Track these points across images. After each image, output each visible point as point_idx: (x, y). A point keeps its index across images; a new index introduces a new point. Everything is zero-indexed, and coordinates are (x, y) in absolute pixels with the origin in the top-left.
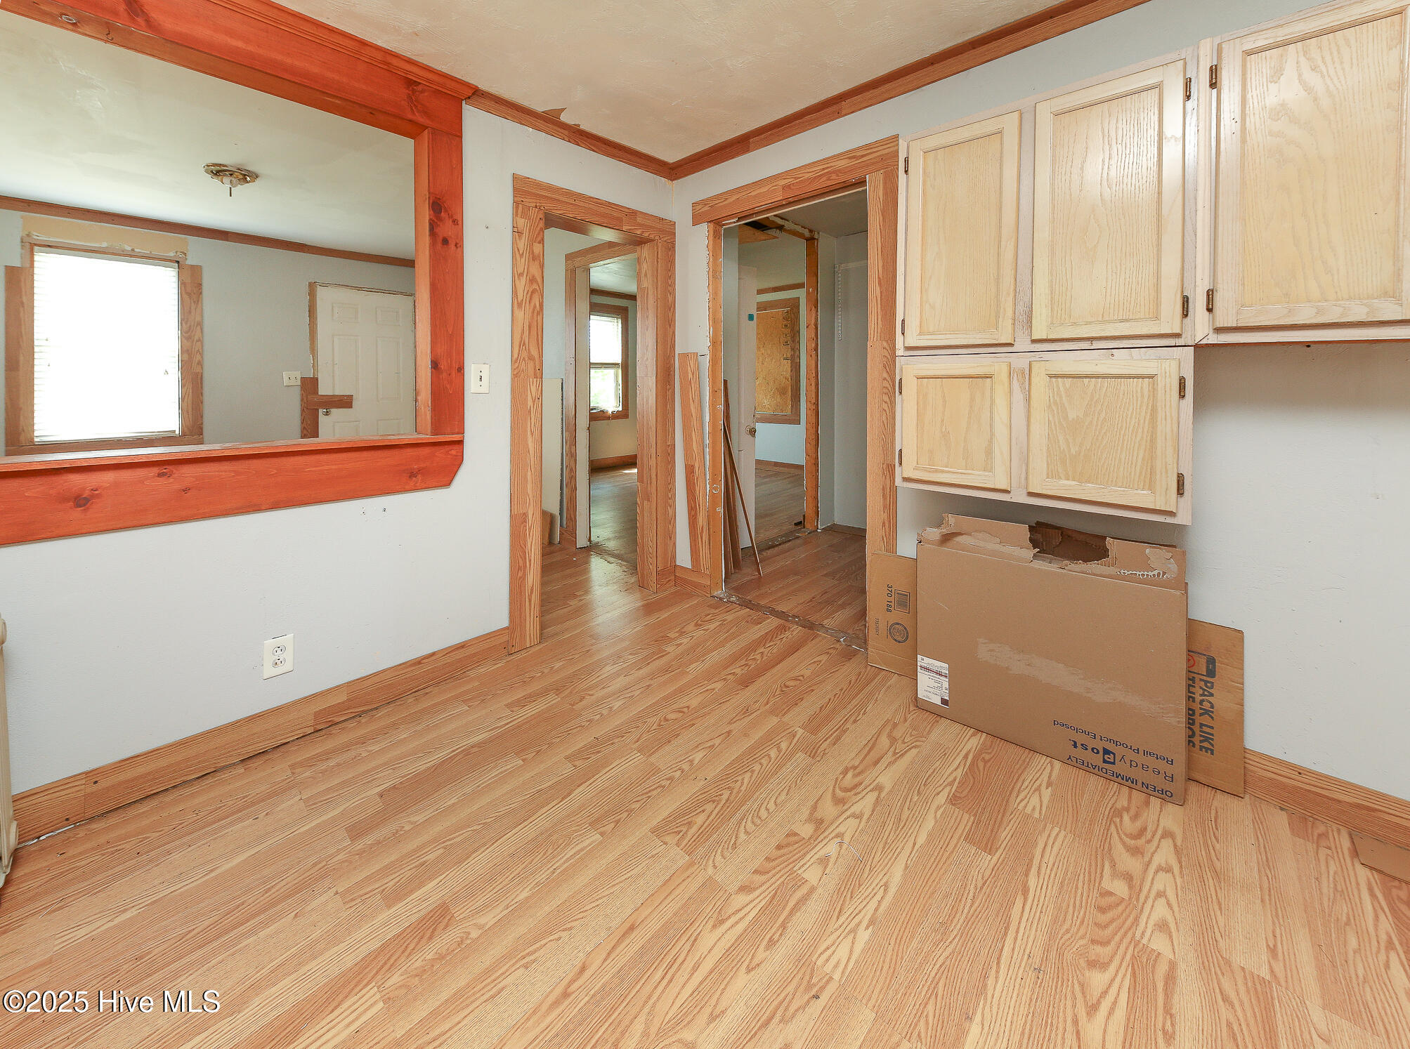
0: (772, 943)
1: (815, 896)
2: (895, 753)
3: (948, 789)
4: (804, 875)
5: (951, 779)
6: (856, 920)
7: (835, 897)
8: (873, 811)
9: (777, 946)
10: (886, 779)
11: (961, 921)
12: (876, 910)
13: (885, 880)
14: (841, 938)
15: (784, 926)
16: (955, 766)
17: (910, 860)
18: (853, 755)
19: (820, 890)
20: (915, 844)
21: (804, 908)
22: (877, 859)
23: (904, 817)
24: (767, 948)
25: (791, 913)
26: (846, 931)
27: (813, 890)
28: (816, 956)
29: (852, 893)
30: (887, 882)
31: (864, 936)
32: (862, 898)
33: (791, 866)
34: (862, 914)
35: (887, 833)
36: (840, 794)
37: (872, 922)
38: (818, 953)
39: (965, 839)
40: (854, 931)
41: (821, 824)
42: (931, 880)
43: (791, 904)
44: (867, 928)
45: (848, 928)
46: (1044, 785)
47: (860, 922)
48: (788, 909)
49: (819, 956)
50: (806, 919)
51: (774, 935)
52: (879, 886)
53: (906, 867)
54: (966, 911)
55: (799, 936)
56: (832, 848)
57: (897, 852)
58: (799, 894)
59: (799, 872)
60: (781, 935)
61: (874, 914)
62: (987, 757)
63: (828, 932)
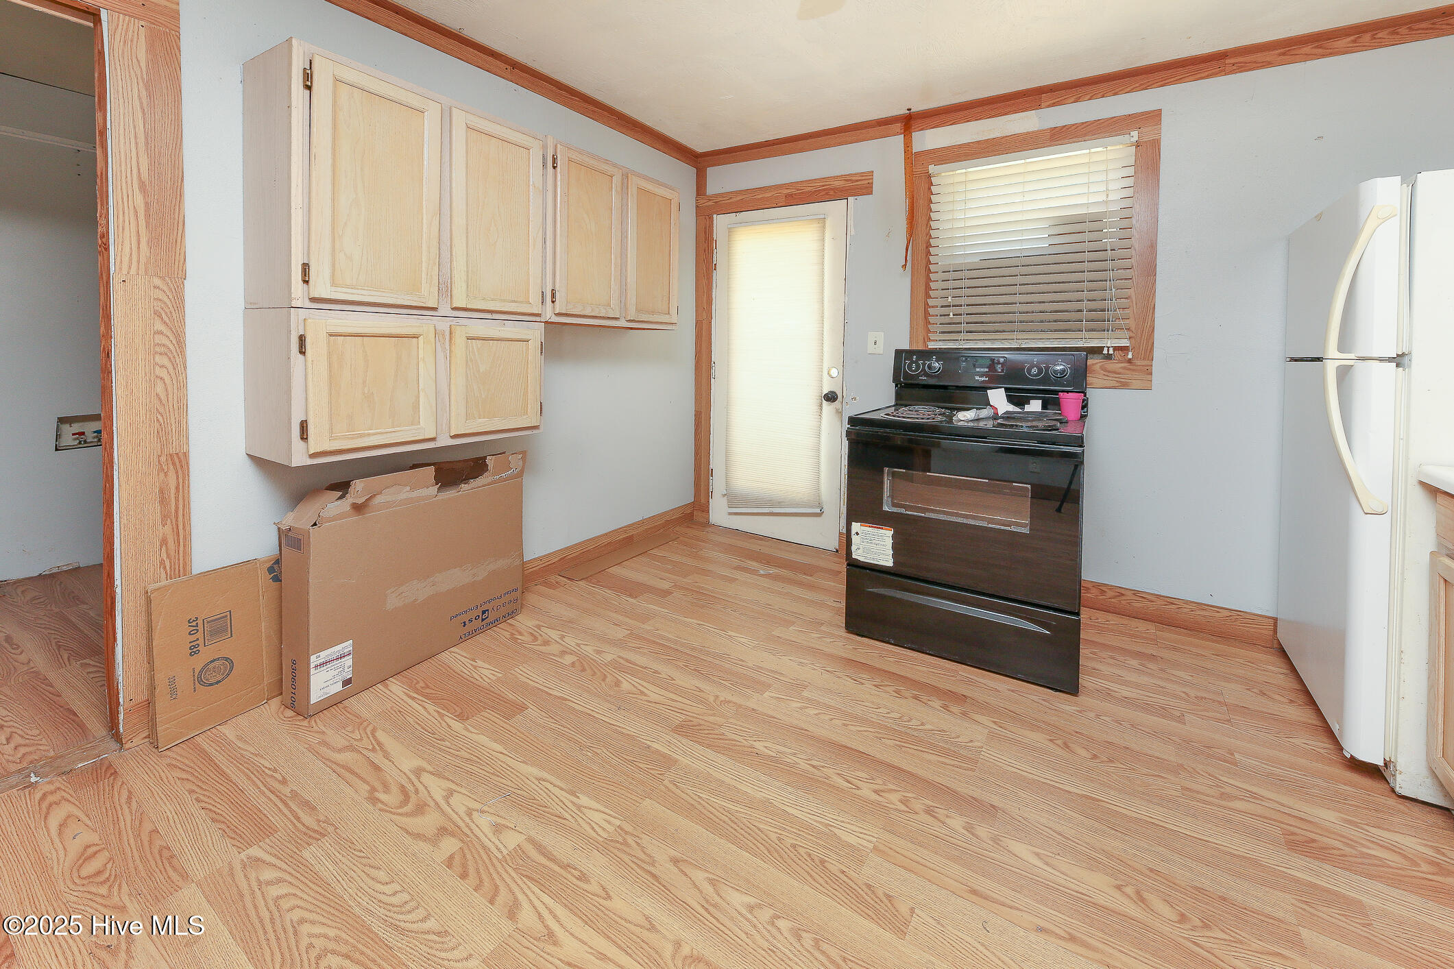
0: (583, 877)
1: (539, 838)
2: (374, 750)
3: (446, 718)
4: (511, 847)
5: (436, 715)
6: (570, 805)
7: (542, 820)
8: (448, 779)
9: (585, 872)
10: (408, 762)
11: (580, 737)
12: (562, 789)
13: (534, 780)
14: (584, 817)
15: (566, 867)
16: (420, 708)
17: (518, 759)
18: (349, 790)
19: (533, 833)
20: (501, 753)
21: (549, 848)
22: (509, 783)
23: (468, 756)
24: (587, 881)
25: (553, 859)
26: (579, 813)
27: (531, 840)
28: (599, 838)
29: (541, 806)
30: (537, 779)
31: (584, 800)
32: (548, 798)
33: (495, 861)
34: (564, 800)
35: (480, 771)
36: (409, 808)
37: (573, 794)
38: (597, 836)
39: (508, 719)
40: (579, 807)
41: (446, 829)
42: (541, 748)
43: (544, 861)
44: (578, 797)
45: (577, 812)
46: (474, 663)
47: (572, 802)
48: (548, 863)
49: (599, 835)
50: (561, 846)
51: (575, 876)
52: (540, 785)
53: (524, 762)
54: (574, 733)
55: (579, 852)
56: (484, 822)
57: (505, 766)
58: (533, 853)
59: (505, 852)
60: (575, 869)
61: (565, 791)
62: (422, 684)
63: (577, 827)
